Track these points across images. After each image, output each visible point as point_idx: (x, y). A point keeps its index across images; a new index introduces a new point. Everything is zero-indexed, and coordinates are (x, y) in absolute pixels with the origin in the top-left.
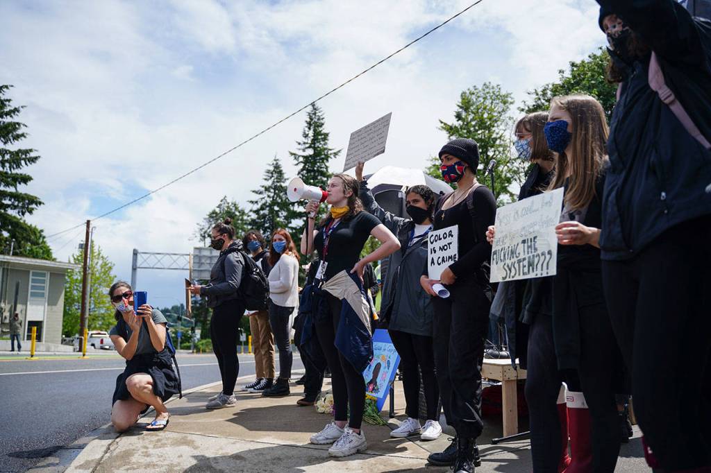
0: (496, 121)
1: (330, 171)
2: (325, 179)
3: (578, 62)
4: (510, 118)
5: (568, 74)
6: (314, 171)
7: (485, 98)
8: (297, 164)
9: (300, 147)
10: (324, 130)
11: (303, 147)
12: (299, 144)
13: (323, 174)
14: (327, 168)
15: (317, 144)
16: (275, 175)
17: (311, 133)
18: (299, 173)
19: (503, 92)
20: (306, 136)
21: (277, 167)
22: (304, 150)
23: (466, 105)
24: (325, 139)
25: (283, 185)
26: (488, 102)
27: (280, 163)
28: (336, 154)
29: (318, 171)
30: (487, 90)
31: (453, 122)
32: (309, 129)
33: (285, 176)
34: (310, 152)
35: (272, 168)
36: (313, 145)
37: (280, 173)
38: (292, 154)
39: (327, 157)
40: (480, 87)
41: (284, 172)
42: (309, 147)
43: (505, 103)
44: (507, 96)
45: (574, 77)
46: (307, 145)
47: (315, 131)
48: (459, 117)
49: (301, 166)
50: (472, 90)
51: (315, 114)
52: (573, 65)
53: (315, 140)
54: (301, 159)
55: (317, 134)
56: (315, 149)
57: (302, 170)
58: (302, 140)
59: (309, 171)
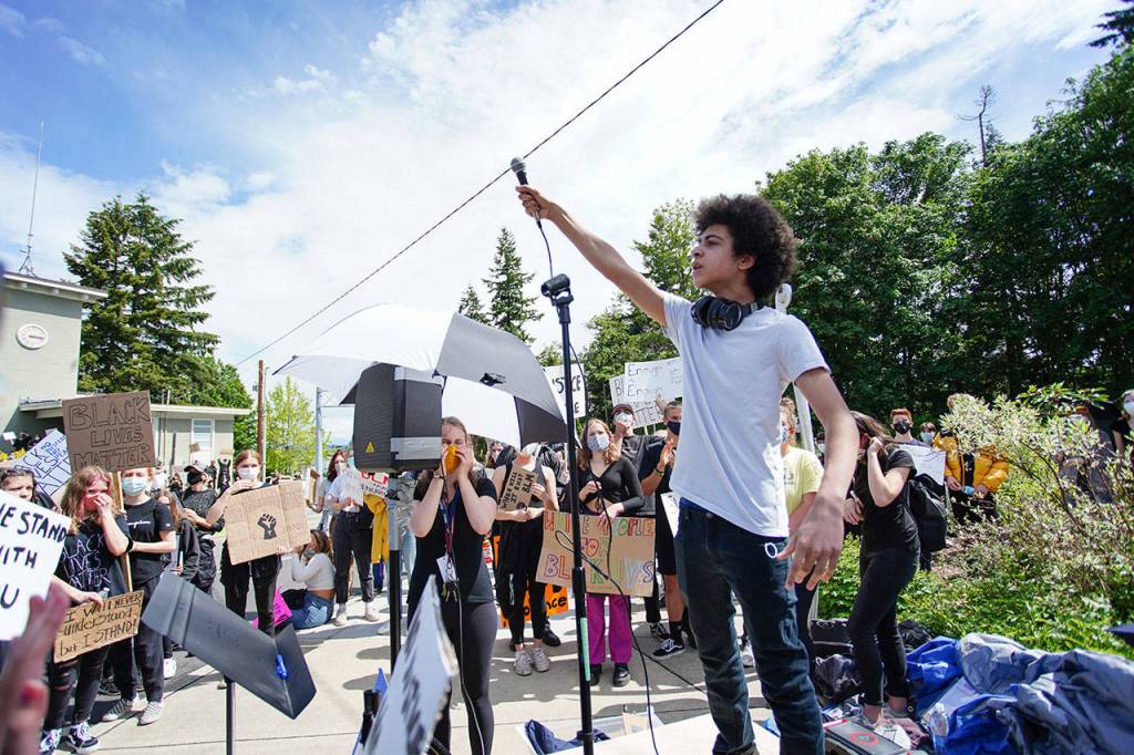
1: (524, 298)
2: (519, 305)
3: (775, 173)
5: (764, 186)
6: (508, 297)
7: (678, 215)
8: (491, 292)
9: (492, 273)
10: (517, 254)
11: (496, 273)
12: (492, 270)
13: (517, 300)
14: (521, 293)
15: (510, 270)
16: (470, 303)
17: (503, 259)
18: (493, 301)
20: (498, 262)
21: (472, 294)
22: (497, 277)
23: (659, 222)
24: (517, 265)
25: (479, 312)
26: (682, 219)
27: (474, 290)
28: (530, 278)
29: (512, 297)
30: (680, 207)
31: (648, 242)
32: (501, 254)
33: (481, 304)
34: (503, 278)
35: (467, 297)
36: (505, 271)
37: (475, 300)
38: (485, 281)
39: (521, 282)
40: (673, 203)
41: (479, 299)
42: (502, 274)
45: (771, 187)
46: (500, 272)
47: (506, 256)
48: (653, 236)
49: (495, 293)
50: (665, 207)
51: (506, 239)
52: (769, 176)
53: (507, 266)
54: (495, 286)
55: (507, 260)
56: (508, 275)
57: (496, 297)
58: (495, 266)
59: (503, 298)
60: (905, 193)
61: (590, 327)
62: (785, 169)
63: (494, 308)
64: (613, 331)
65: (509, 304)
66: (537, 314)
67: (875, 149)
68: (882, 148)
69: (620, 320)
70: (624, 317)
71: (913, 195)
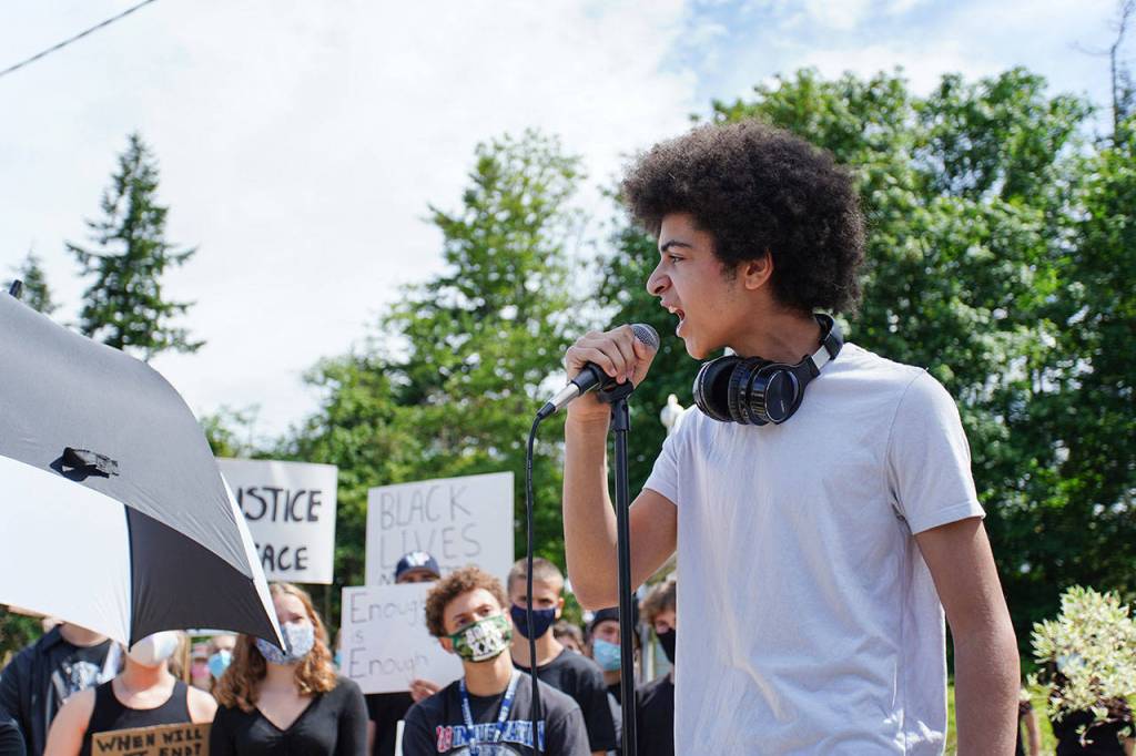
0: (547, 215)
1: (165, 297)
2: (150, 314)
3: (728, 102)
4: (579, 211)
6: (125, 293)
7: (527, 162)
8: (83, 274)
9: (94, 232)
10: (158, 199)
11: (101, 234)
12: (93, 225)
13: (146, 302)
14: (157, 288)
15: (136, 233)
17: (124, 204)
18: (87, 295)
19: (566, 153)
20: (112, 209)
21: (34, 275)
22: (104, 242)
23: (487, 172)
24: (157, 221)
26: (533, 171)
27: (41, 267)
28: (182, 258)
29: (134, 293)
30: (533, 144)
31: (458, 211)
32: (121, 192)
33: (54, 299)
34: (120, 248)
35: (20, 277)
37: (41, 291)
38: (73, 248)
39: (160, 263)
40: (518, 136)
41: (50, 287)
42: (120, 235)
43: (568, 175)
44: (573, 161)
46: (113, 232)
47: (134, 198)
48: (470, 199)
49: (94, 278)
50: (501, 141)
51: (137, 159)
52: (718, 107)
53: (131, 222)
54: (95, 263)
55: (137, 206)
56: (132, 243)
57: (96, 289)
58: (101, 216)
59: (112, 293)
61: (309, 380)
63: (87, 312)
64: (362, 395)
65: (125, 309)
66: (190, 340)
69: (381, 372)
70: (389, 367)
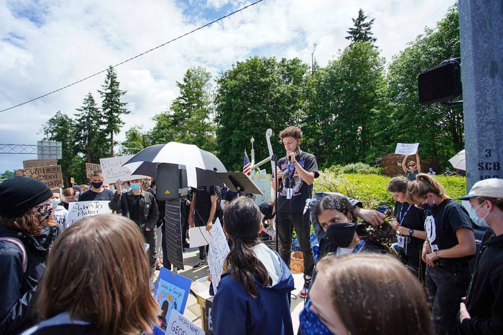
0: (203, 85)
1: (121, 102)
2: (118, 106)
3: (240, 62)
4: (209, 84)
5: (236, 67)
6: (111, 101)
7: (199, 74)
8: (102, 97)
9: (103, 88)
10: (117, 80)
11: (105, 88)
12: (103, 86)
13: (117, 103)
14: (119, 100)
15: (113, 88)
16: (90, 102)
17: (109, 81)
18: (103, 102)
19: (207, 72)
20: (107, 82)
21: (91, 97)
22: (106, 90)
23: (189, 74)
24: (117, 85)
25: (95, 107)
26: (200, 75)
27: (92, 95)
28: (123, 93)
29: (114, 101)
30: (200, 70)
31: (183, 83)
32: (109, 79)
33: (96, 103)
34: (110, 91)
35: (88, 98)
36: (111, 87)
37: (93, 101)
38: (99, 91)
39: (119, 95)
40: (197, 68)
41: (95, 100)
42: (109, 88)
43: (207, 76)
44: (208, 73)
45: (239, 68)
46: (108, 88)
47: (112, 80)
48: (185, 80)
49: (104, 98)
50: (193, 69)
51: (112, 71)
52: (238, 63)
53: (112, 85)
54: (104, 94)
55: (113, 82)
56: (111, 89)
57: (105, 100)
58: (105, 84)
59: (108, 101)
60: (287, 80)
61: (154, 120)
62: (245, 61)
63: (104, 106)
64: (165, 122)
65: (112, 105)
66: (127, 111)
67: (279, 61)
68: (281, 60)
69: (168, 117)
70: (170, 116)
71: (290, 81)
